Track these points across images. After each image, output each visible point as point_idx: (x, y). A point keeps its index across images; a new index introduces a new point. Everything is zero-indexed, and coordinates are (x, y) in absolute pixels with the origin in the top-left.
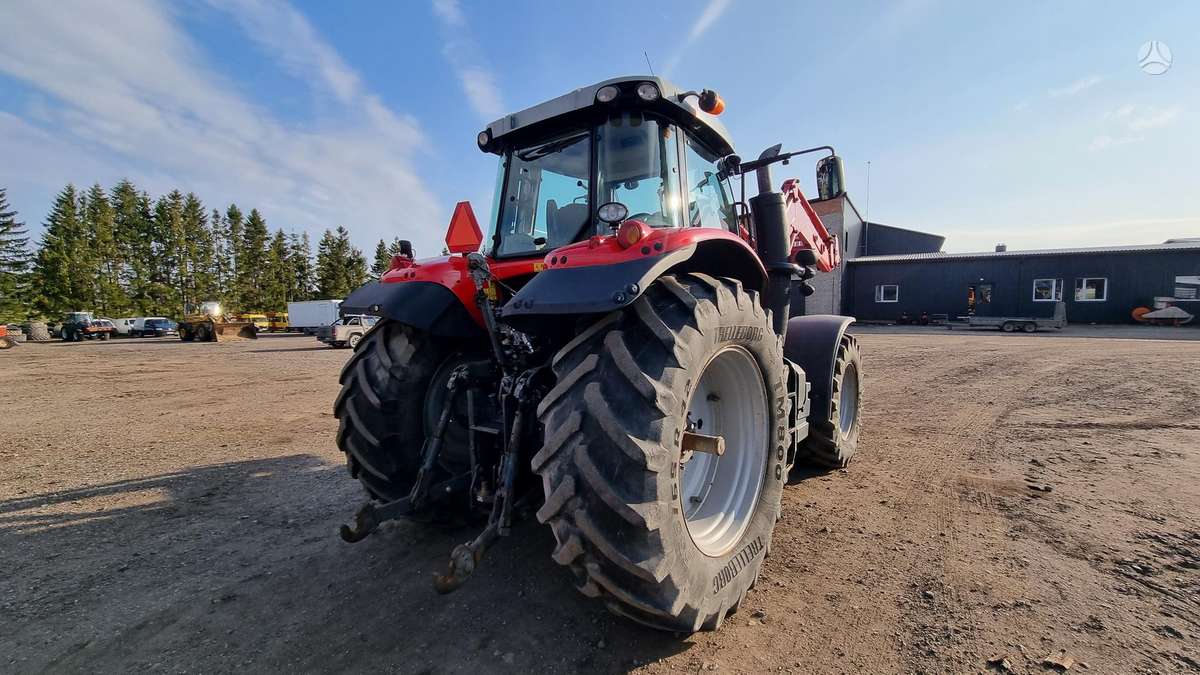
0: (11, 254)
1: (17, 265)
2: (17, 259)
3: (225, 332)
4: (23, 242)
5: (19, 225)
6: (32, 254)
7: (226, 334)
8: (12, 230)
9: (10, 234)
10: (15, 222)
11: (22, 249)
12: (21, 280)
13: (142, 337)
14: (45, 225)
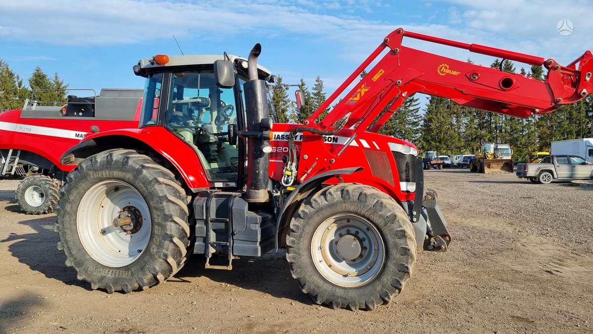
0: (413, 117)
1: (415, 124)
2: (415, 120)
3: (491, 166)
4: (417, 110)
5: (417, 100)
6: (421, 117)
7: (493, 168)
8: (413, 104)
9: (413, 106)
10: (415, 99)
11: (417, 114)
12: (417, 131)
13: (462, 168)
14: (427, 98)
